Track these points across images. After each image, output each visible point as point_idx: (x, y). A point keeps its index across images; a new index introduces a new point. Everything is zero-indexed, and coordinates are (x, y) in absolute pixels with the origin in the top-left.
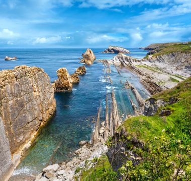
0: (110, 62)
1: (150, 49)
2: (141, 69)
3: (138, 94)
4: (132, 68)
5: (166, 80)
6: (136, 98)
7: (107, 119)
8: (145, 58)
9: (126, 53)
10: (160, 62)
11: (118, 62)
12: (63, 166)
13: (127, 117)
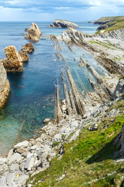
0: (59, 38)
1: (100, 23)
2: (94, 45)
3: (94, 71)
4: (84, 44)
5: (121, 56)
6: (93, 75)
7: (67, 96)
8: (96, 33)
9: (75, 28)
10: (112, 37)
11: (67, 38)
12: (33, 142)
13: (87, 94)
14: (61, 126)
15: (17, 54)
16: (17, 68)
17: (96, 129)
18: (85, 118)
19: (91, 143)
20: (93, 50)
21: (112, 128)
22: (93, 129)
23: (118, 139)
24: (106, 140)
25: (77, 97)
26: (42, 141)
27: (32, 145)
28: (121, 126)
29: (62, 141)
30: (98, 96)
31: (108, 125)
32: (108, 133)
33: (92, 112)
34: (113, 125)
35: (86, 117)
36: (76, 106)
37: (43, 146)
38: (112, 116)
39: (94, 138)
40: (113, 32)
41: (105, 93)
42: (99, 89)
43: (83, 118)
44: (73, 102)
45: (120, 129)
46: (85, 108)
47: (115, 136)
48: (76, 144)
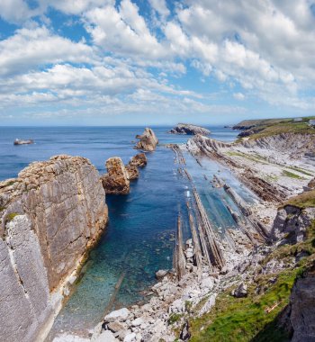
0: (182, 147)
1: (242, 128)
2: (234, 158)
3: (237, 197)
4: (219, 157)
5: (278, 174)
6: (236, 202)
7: (194, 234)
8: (237, 142)
9: (205, 134)
10: (261, 147)
11: (195, 148)
12: (136, 312)
13: (227, 232)
14: (185, 285)
15: (123, 168)
16: (121, 188)
17: (246, 295)
18: (224, 273)
19: (237, 322)
20: (234, 165)
21: (273, 294)
22: (240, 295)
23: (285, 316)
24: (265, 316)
25: (210, 237)
26: (152, 311)
27: (135, 318)
28: (289, 292)
29: (186, 313)
30: (244, 236)
31: (266, 289)
32: (266, 304)
33: (237, 264)
34: (274, 289)
35: (227, 272)
36: (210, 251)
37: (153, 321)
38: (271, 272)
39: (242, 312)
40: (262, 140)
41: (256, 232)
42: (246, 224)
43: (221, 274)
44: (204, 244)
45: (287, 298)
46: (225, 255)
47: (280, 310)
48: (210, 322)
